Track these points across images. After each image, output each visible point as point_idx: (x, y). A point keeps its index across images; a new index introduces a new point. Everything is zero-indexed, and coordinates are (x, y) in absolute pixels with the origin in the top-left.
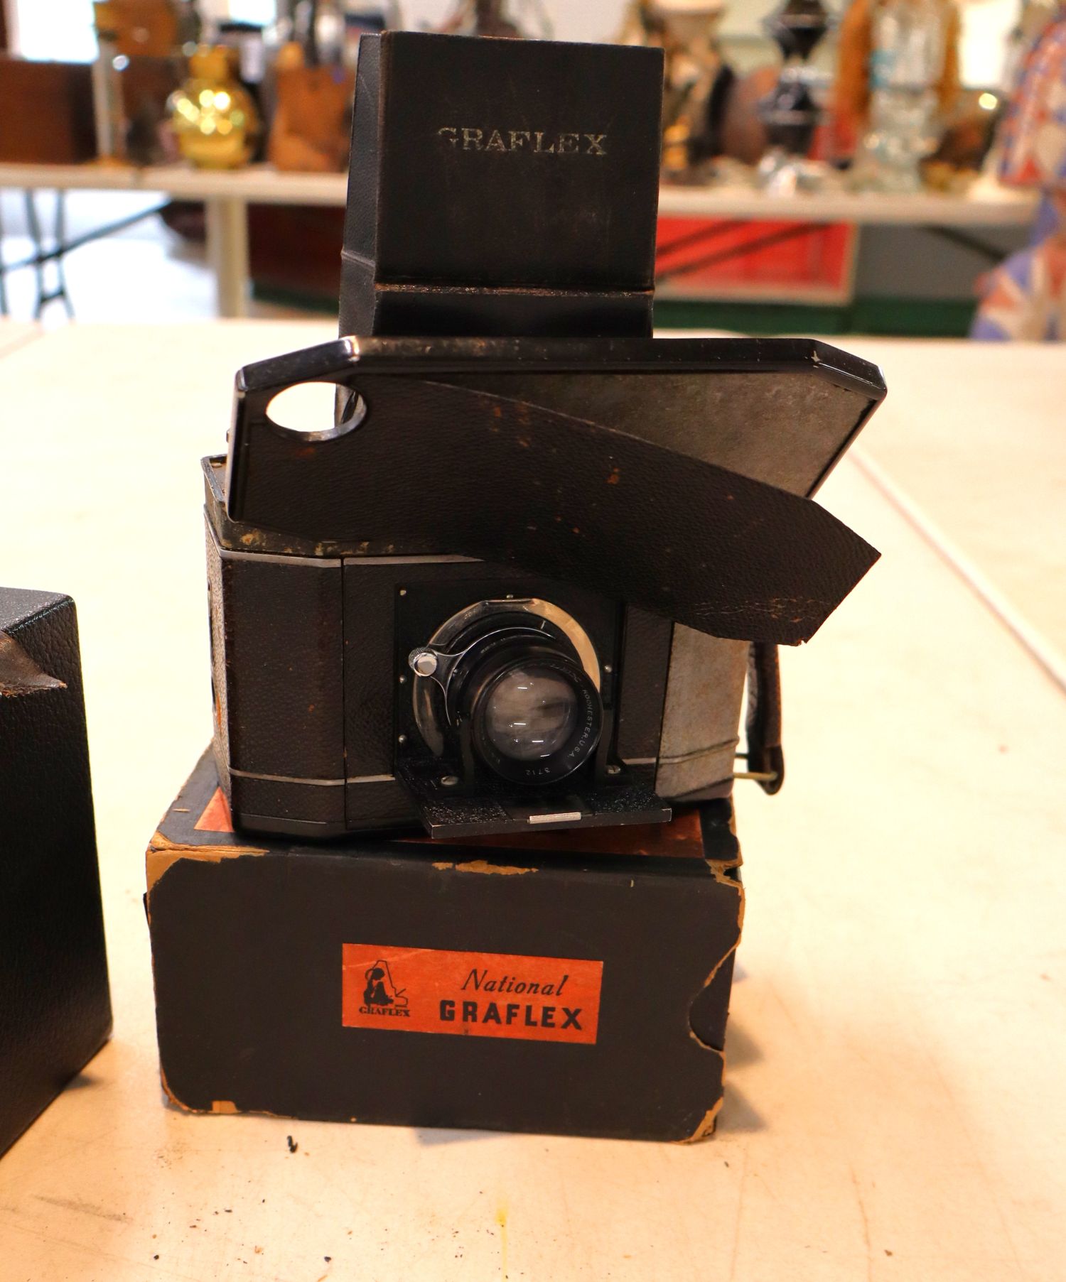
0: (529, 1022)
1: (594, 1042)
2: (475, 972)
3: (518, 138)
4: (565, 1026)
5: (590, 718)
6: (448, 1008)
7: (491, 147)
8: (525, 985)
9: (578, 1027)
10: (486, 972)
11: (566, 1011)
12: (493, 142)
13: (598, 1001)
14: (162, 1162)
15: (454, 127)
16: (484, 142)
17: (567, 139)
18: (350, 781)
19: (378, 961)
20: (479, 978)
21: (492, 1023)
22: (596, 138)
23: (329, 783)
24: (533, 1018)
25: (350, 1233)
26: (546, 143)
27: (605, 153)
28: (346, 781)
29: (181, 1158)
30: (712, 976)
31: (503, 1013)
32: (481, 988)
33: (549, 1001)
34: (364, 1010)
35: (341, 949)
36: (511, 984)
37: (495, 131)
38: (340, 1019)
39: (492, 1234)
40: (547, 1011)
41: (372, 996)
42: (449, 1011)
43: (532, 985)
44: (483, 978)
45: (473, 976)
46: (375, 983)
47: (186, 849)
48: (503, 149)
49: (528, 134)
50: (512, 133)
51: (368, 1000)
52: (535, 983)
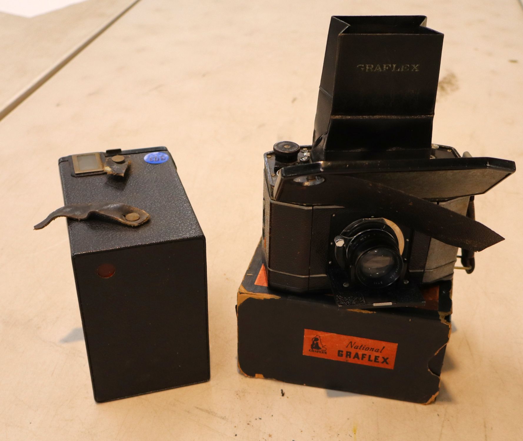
0: (369, 360)
1: (393, 369)
2: (351, 342)
3: (386, 67)
4: (383, 363)
5: (398, 266)
6: (341, 353)
7: (376, 70)
8: (369, 348)
9: (387, 363)
10: (355, 343)
11: (383, 358)
12: (377, 68)
13: (395, 356)
14: (238, 396)
15: (363, 65)
16: (374, 68)
17: (405, 67)
18: (311, 276)
19: (317, 336)
20: (353, 344)
21: (356, 359)
22: (416, 66)
23: (304, 277)
24: (371, 359)
25: (302, 431)
26: (397, 68)
27: (418, 70)
28: (309, 276)
29: (244, 395)
30: (437, 352)
31: (360, 356)
32: (353, 347)
33: (377, 354)
34: (311, 350)
35: (304, 331)
36: (364, 347)
37: (378, 65)
38: (302, 353)
39: (351, 436)
40: (376, 358)
41: (314, 346)
42: (341, 354)
43: (371, 349)
44: (354, 344)
45: (350, 344)
46: (315, 342)
47: (252, 294)
48: (381, 71)
49: (390, 65)
50: (384, 65)
51: (312, 347)
52: (373, 348)
